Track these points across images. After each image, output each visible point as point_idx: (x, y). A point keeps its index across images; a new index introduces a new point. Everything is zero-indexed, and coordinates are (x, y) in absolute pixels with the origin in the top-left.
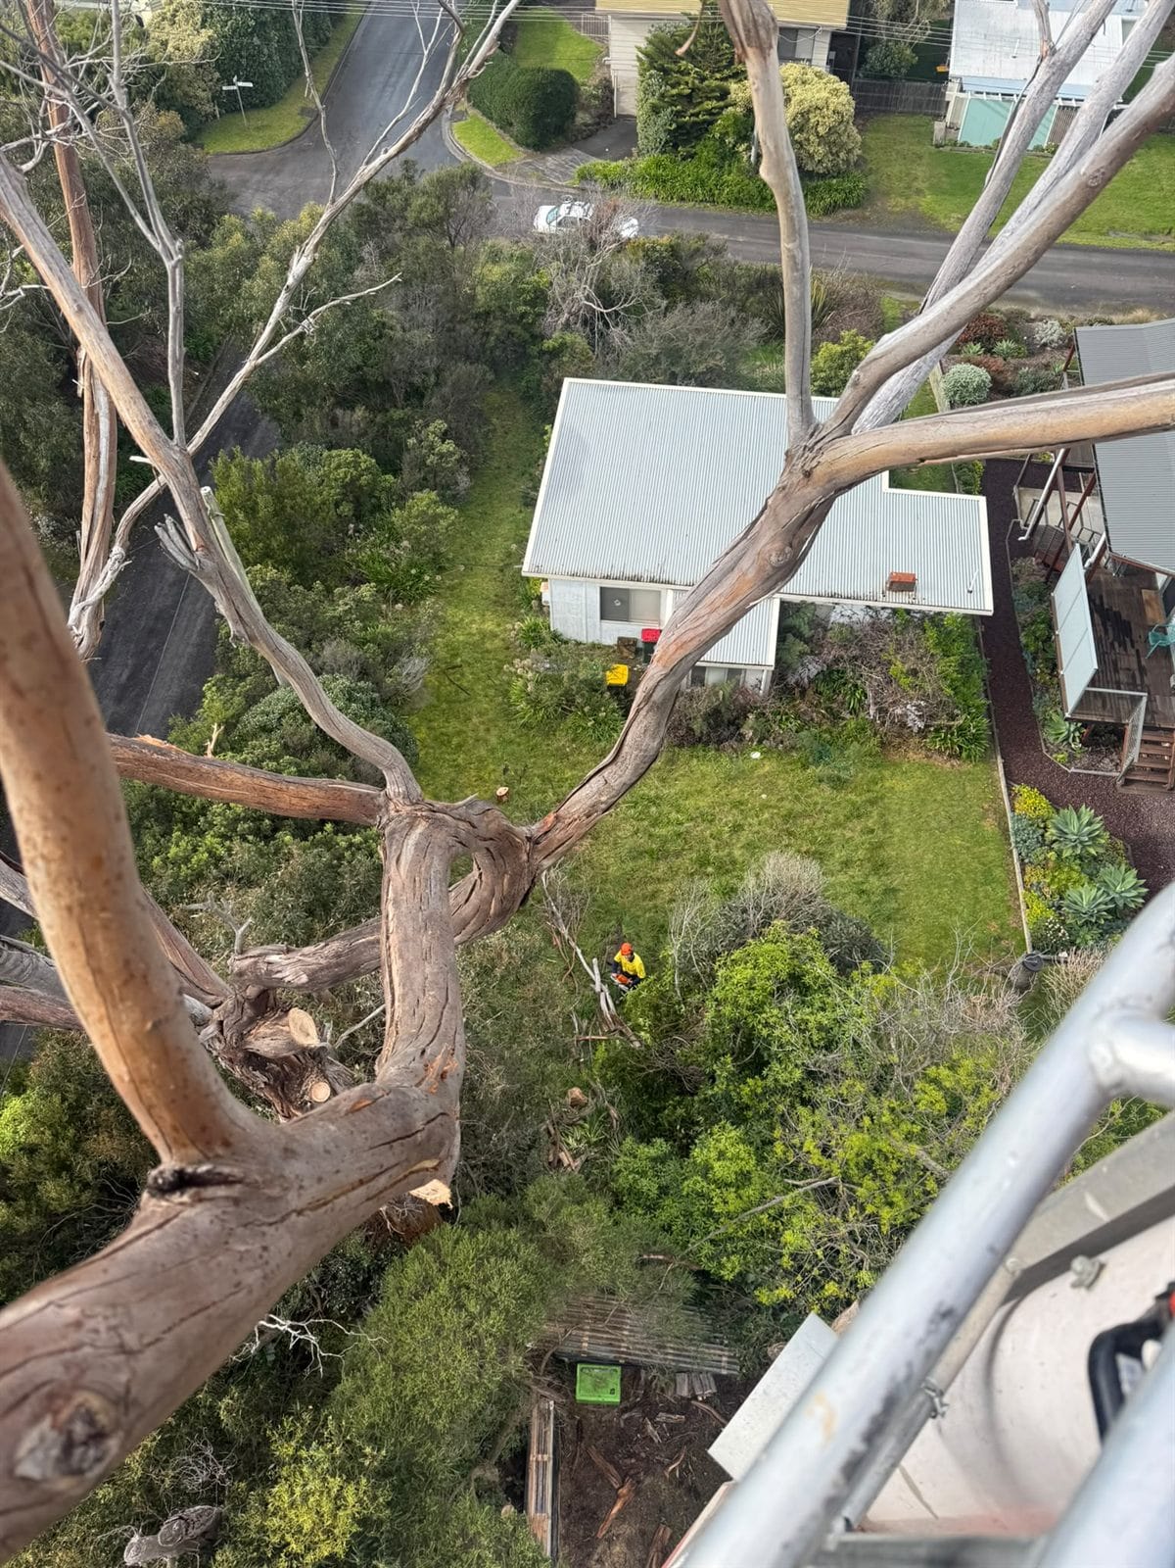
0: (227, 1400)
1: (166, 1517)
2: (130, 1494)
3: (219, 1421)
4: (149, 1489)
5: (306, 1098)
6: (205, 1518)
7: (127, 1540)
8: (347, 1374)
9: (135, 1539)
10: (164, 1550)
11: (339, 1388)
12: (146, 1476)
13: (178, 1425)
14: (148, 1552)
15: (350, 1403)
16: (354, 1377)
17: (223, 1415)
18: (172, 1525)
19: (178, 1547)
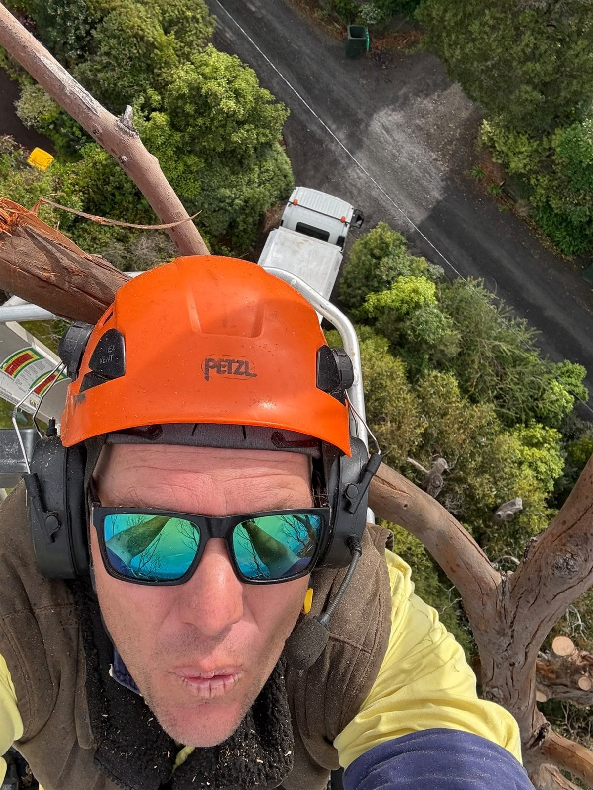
1: (445, 480)
2: (464, 472)
4: (460, 481)
5: (587, 674)
7: (448, 462)
8: (439, 586)
9: (446, 467)
10: (432, 473)
11: (436, 578)
12: (466, 482)
13: (476, 506)
14: (437, 468)
15: (427, 578)
16: (436, 588)
18: (440, 482)
19: (429, 478)
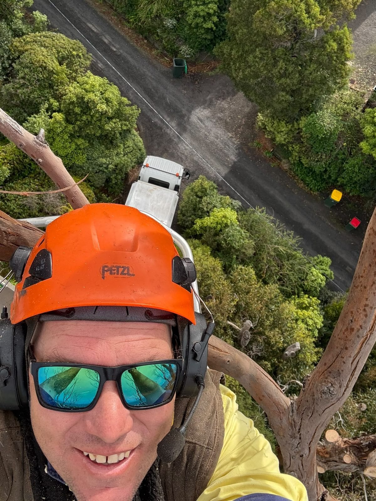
0: (270, 366)
1: (251, 334)
2: (263, 328)
3: (265, 361)
4: (261, 334)
6: (244, 343)
7: (252, 322)
8: (253, 403)
9: (252, 325)
10: (243, 330)
12: (265, 334)
13: (272, 349)
14: (246, 326)
15: (244, 399)
17: (266, 362)
18: (249, 335)
19: (242, 333)
